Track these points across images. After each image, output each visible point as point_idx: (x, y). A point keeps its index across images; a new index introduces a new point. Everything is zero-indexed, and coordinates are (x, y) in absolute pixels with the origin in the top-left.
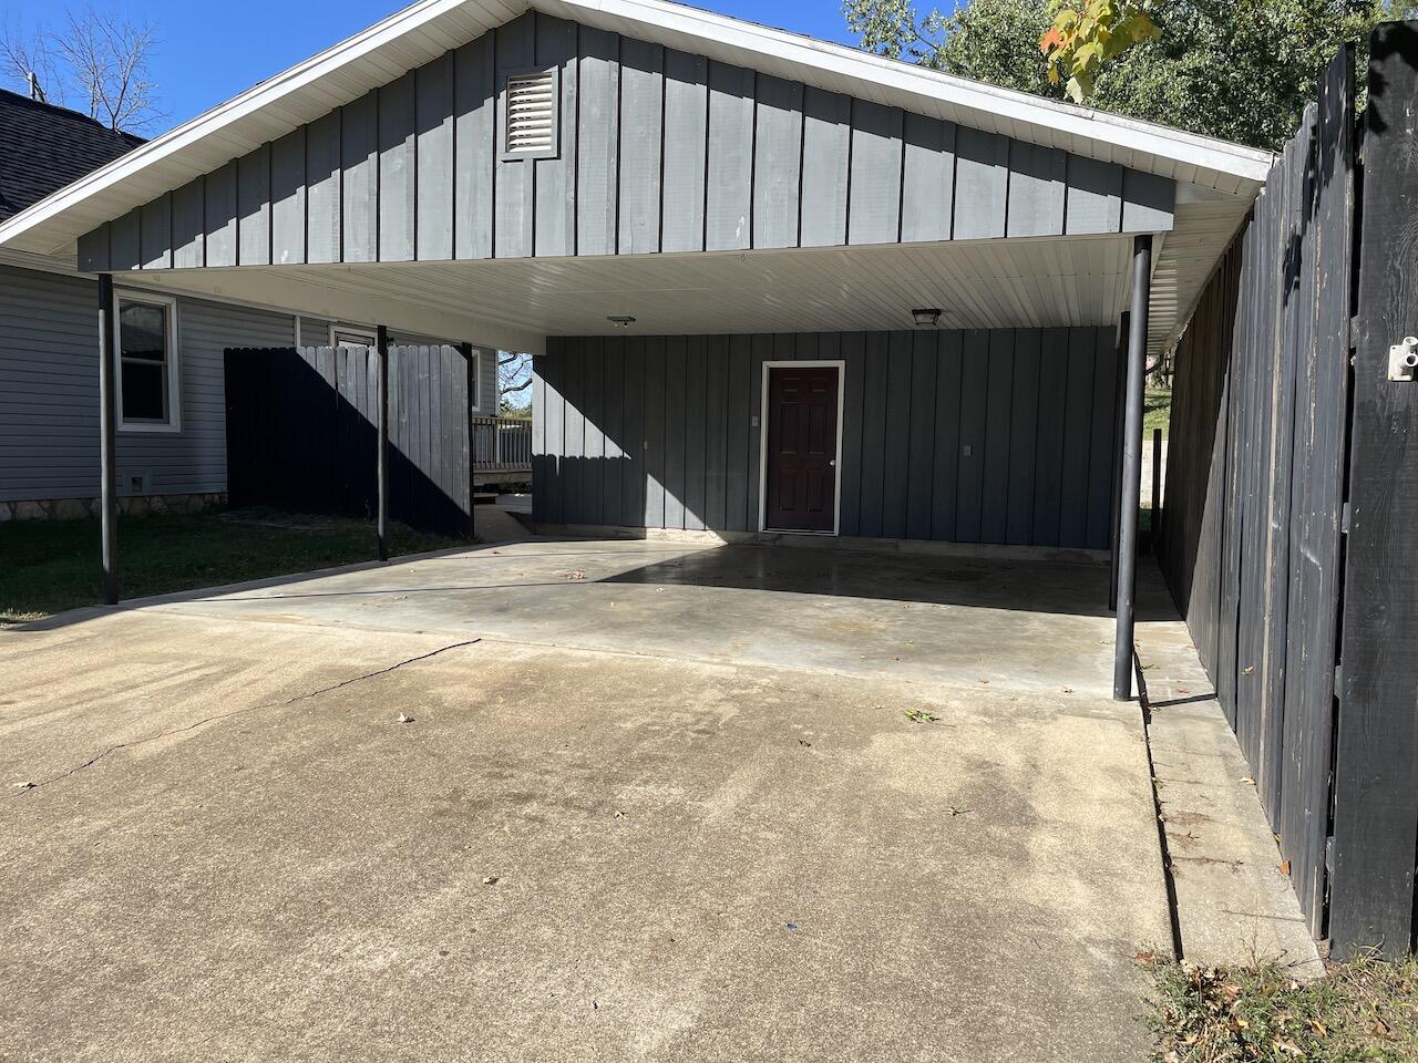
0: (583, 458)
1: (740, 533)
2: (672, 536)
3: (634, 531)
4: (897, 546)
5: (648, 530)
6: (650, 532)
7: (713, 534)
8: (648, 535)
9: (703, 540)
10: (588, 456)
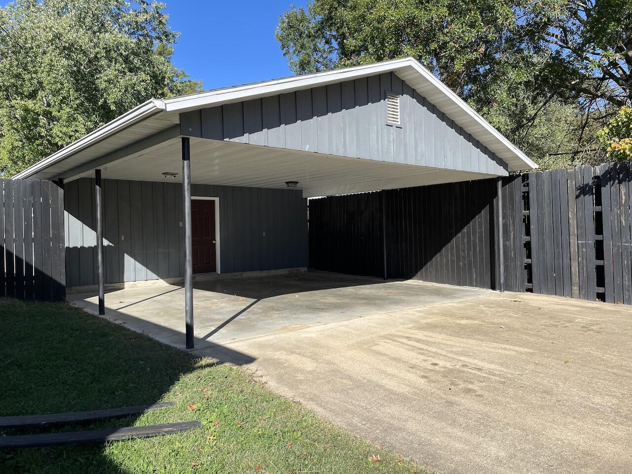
0: (82, 247)
1: (176, 279)
2: (139, 285)
3: (117, 285)
4: (242, 275)
5: (125, 283)
6: (126, 285)
7: (162, 281)
8: (125, 286)
9: (157, 284)
10: (86, 246)
